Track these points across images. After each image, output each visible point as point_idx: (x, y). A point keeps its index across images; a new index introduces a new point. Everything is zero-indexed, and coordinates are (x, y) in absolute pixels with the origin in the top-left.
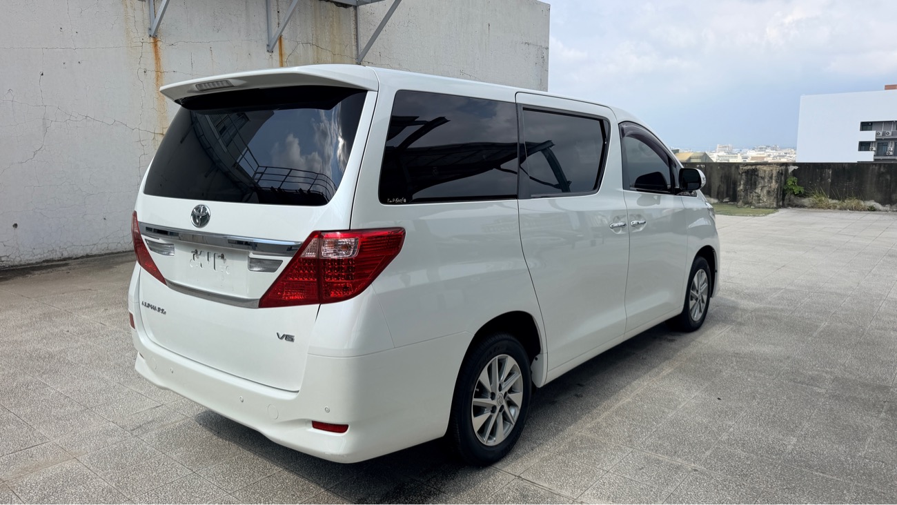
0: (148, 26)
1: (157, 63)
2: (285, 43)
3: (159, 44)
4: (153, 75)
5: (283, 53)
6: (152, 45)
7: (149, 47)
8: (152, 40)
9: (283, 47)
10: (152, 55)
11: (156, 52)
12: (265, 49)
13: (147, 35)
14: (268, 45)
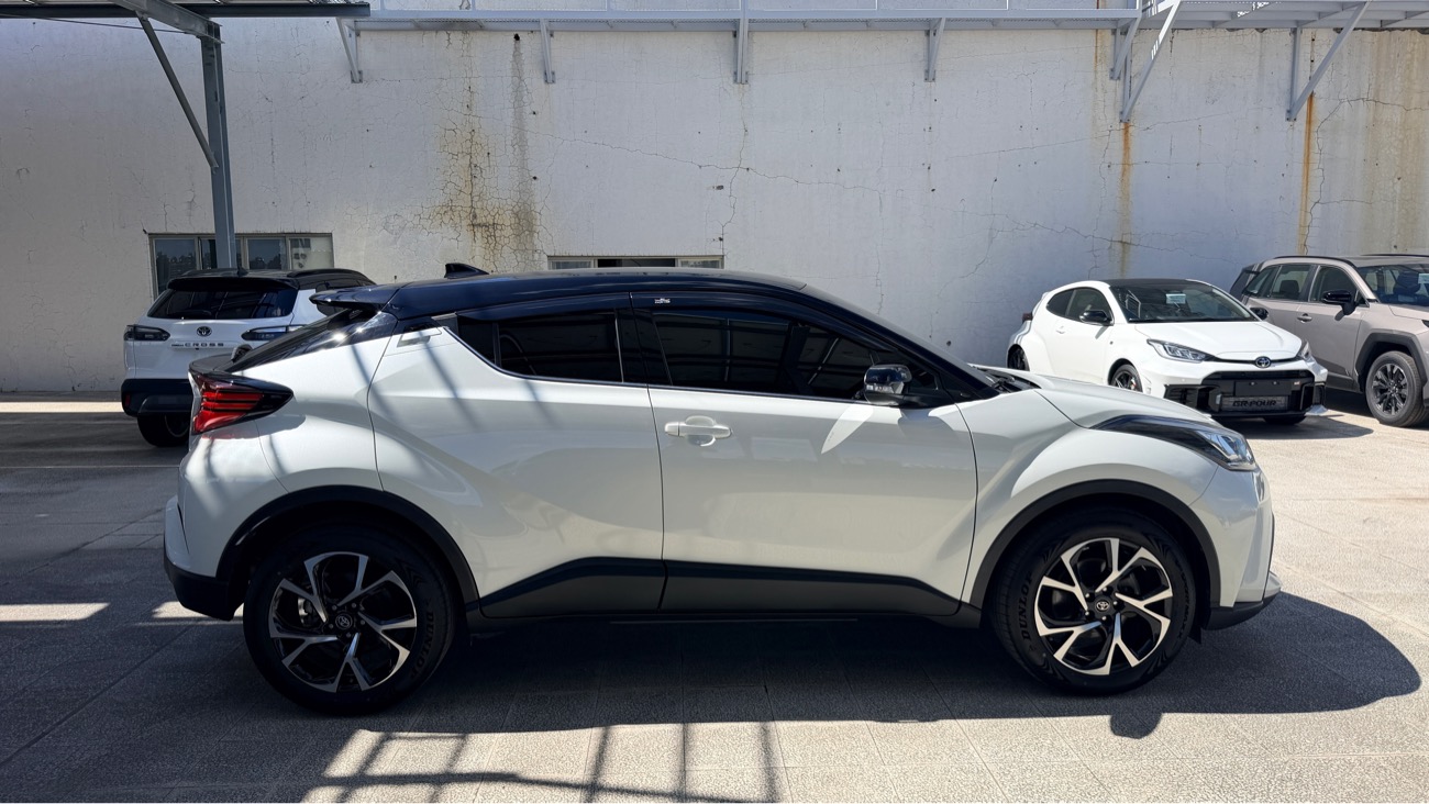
0: (1120, 109)
1: (1125, 154)
2: (1319, 104)
3: (1131, 130)
4: (1119, 169)
5: (1313, 118)
6: (1122, 132)
7: (1118, 136)
8: (1122, 126)
9: (1313, 111)
10: (1122, 144)
11: (1126, 140)
12: (1284, 115)
13: (1118, 119)
14: (1289, 112)
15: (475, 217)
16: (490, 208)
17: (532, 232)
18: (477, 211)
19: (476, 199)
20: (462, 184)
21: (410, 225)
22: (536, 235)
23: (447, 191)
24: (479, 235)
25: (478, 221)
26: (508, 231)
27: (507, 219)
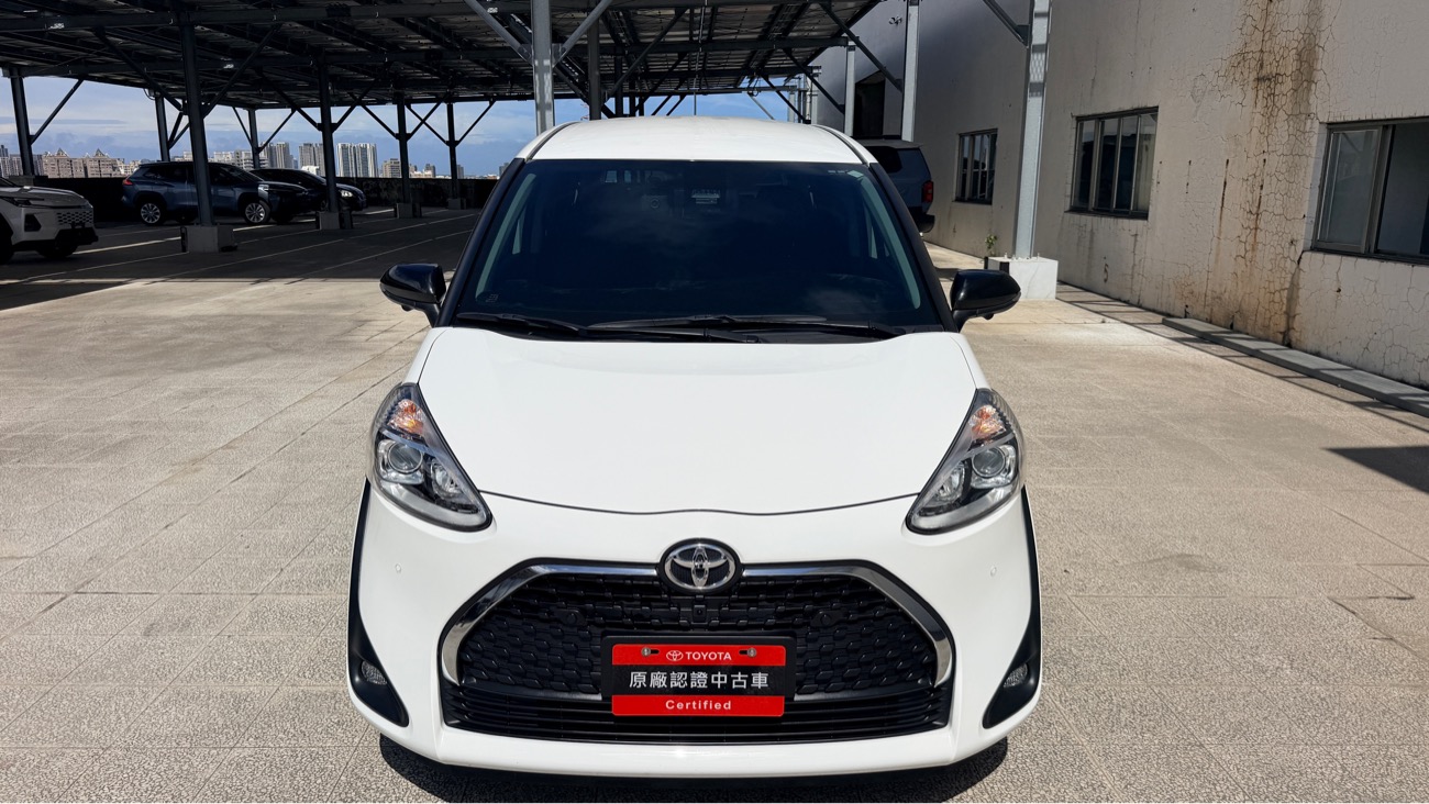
15: (1262, 66)
16: (1276, 49)
17: (1310, 81)
18: (1265, 58)
19: (1266, 38)
20: (1257, 17)
21: (1210, 87)
22: (1313, 86)
23: (1245, 29)
24: (1260, 93)
25: (1264, 72)
26: (1288, 84)
27: (1290, 66)
